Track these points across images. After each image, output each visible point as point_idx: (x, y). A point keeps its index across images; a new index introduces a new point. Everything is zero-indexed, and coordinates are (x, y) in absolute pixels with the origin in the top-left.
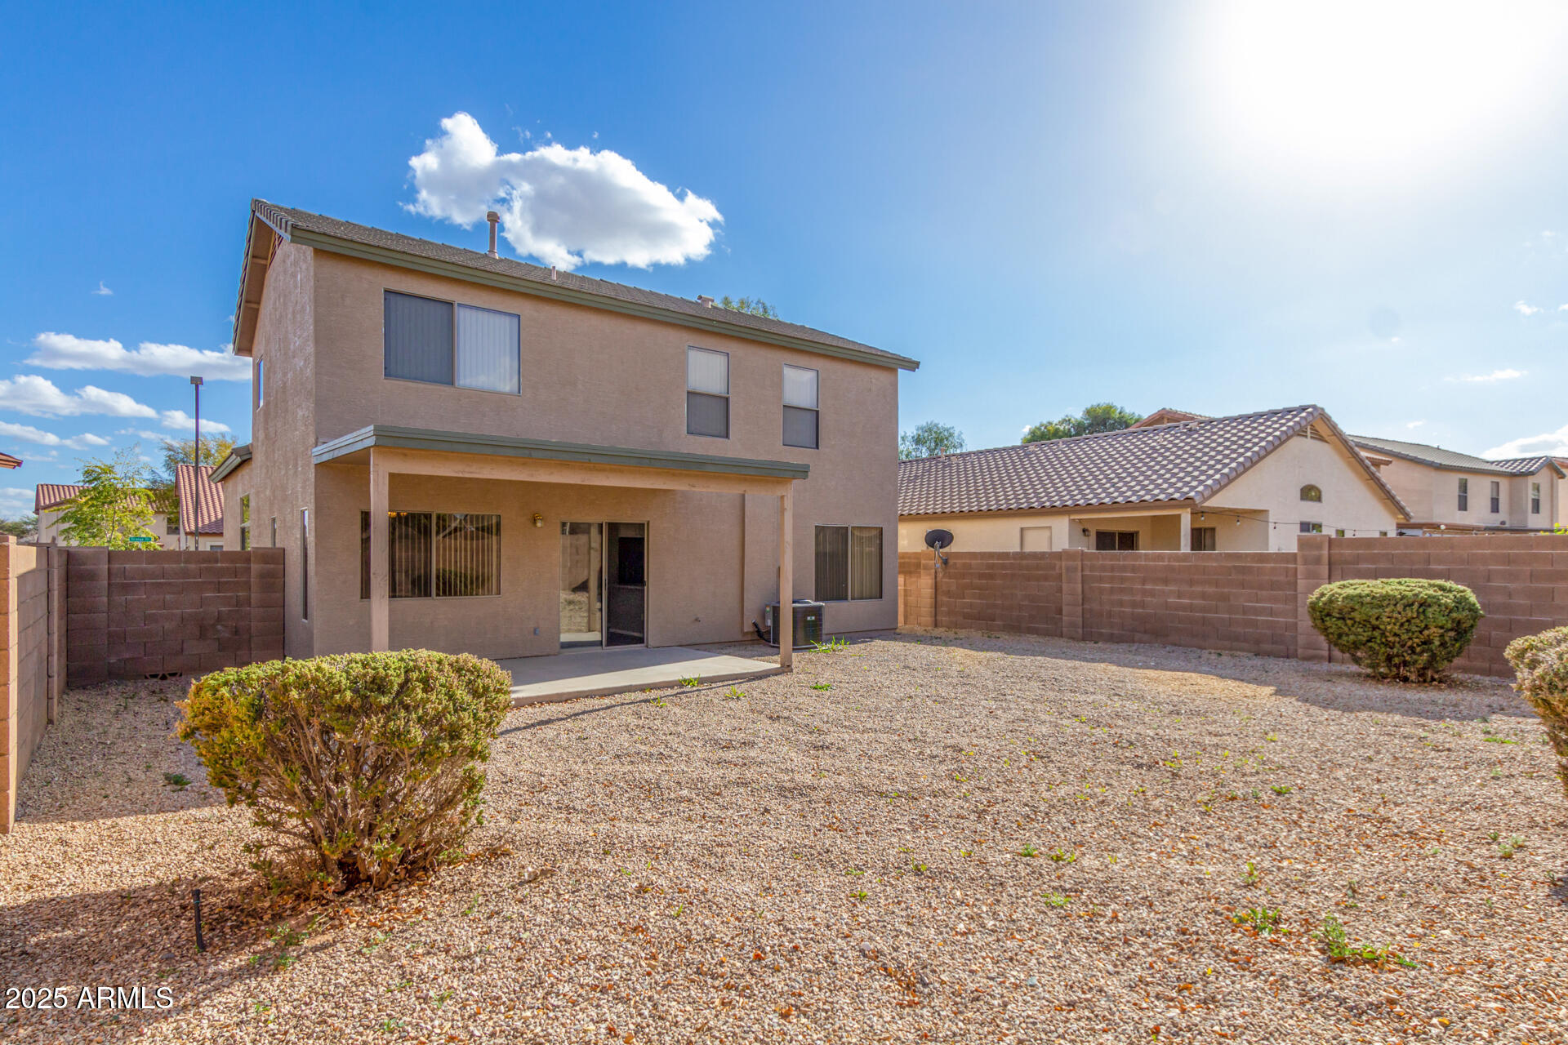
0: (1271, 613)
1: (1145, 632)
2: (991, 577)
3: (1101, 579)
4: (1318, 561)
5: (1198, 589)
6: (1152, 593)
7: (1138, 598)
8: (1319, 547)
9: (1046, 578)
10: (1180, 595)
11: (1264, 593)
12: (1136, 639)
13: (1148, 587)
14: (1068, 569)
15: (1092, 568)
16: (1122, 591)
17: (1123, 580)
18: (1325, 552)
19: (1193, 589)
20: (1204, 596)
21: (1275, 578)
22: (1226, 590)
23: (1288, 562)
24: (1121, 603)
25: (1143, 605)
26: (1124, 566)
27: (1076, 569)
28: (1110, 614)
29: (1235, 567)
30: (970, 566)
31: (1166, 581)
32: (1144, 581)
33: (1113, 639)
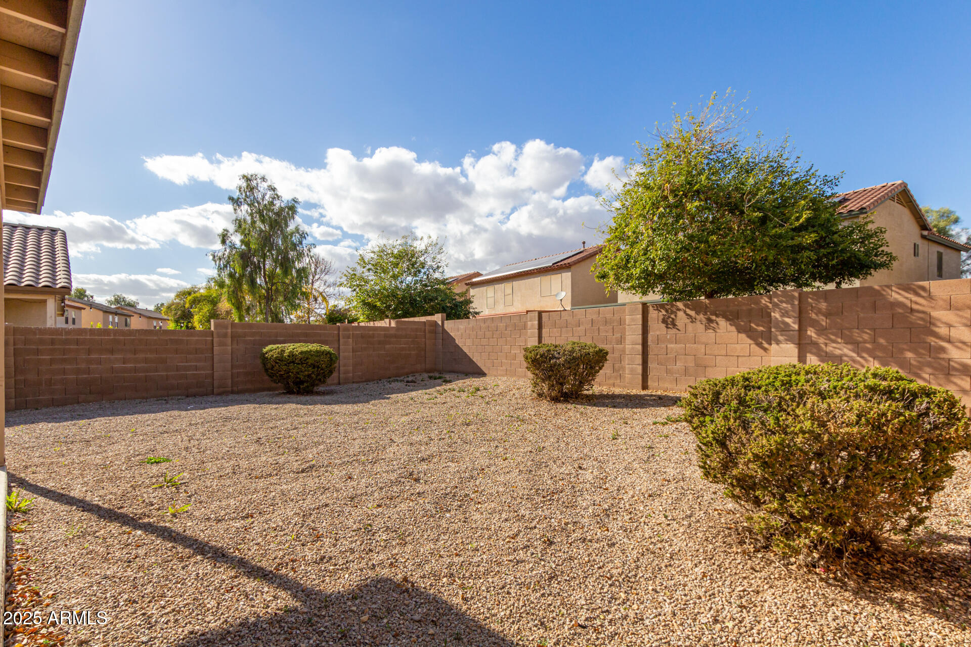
0: (196, 368)
1: (90, 393)
4: (225, 336)
5: (141, 356)
6: (98, 361)
7: (83, 366)
8: (226, 328)
11: (191, 356)
12: (80, 400)
13: (93, 356)
16: (64, 361)
17: (64, 351)
18: (229, 330)
19: (137, 356)
20: (146, 360)
21: (198, 347)
22: (164, 356)
24: (64, 372)
25: (88, 371)
28: (50, 383)
29: (170, 339)
31: (112, 352)
32: (89, 352)
33: (62, 403)
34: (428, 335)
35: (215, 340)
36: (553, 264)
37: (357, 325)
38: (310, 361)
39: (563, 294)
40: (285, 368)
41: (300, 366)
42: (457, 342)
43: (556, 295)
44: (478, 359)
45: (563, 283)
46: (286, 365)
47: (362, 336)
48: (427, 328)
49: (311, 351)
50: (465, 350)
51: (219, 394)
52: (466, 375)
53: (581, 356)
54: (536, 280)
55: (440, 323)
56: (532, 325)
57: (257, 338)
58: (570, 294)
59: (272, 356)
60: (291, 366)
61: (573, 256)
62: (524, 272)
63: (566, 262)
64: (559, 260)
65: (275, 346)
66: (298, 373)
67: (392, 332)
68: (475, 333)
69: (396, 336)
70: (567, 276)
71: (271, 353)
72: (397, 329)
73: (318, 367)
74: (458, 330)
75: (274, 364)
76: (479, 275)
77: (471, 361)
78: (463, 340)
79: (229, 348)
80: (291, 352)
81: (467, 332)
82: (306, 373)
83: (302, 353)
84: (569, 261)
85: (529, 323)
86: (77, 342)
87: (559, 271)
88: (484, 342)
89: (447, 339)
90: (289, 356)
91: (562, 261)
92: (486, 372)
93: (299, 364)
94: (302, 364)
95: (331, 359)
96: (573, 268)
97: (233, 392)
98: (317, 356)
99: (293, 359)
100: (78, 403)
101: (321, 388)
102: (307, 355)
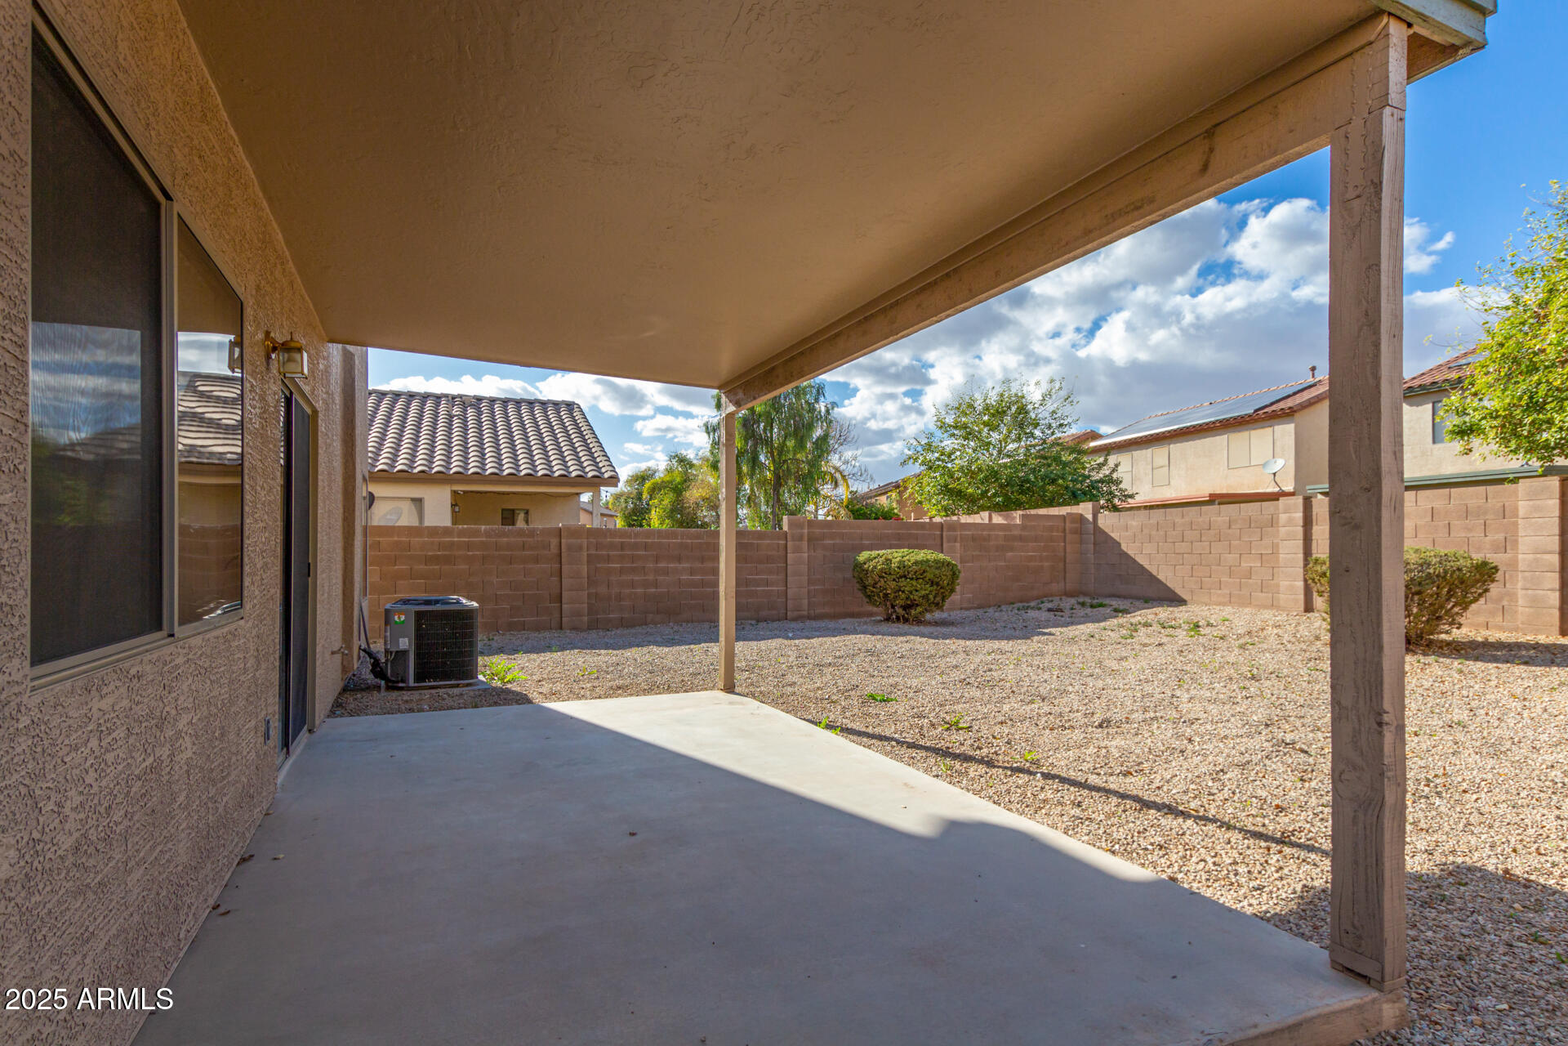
0: (767, 583)
1: (658, 612)
2: (448, 560)
3: (608, 559)
4: (801, 538)
6: (666, 572)
7: (651, 577)
8: (800, 527)
9: (537, 560)
10: (692, 572)
11: (760, 567)
13: (661, 565)
14: (570, 548)
15: (598, 546)
16: (633, 570)
17: (633, 559)
18: (805, 531)
21: (770, 553)
23: (779, 539)
24: (633, 585)
25: (656, 584)
26: (636, 543)
27: (580, 548)
28: (619, 598)
30: (409, 546)
31: (679, 559)
32: (657, 559)
33: (623, 624)
34: (1069, 537)
35: (790, 544)
36: (1256, 411)
37: (928, 520)
38: (929, 576)
39: (1280, 463)
40: (893, 584)
41: (914, 583)
42: (1124, 547)
43: (1264, 465)
44: (1166, 575)
45: (1278, 444)
46: (894, 580)
47: (974, 538)
48: (1068, 525)
49: (928, 561)
50: (1141, 560)
51: (795, 619)
52: (1146, 602)
53: (1446, 572)
54: (1220, 440)
55: (1090, 517)
56: (1290, 522)
57: (838, 541)
58: (1292, 462)
59: (875, 567)
60: (903, 582)
61: (1295, 394)
62: (1194, 426)
63: (1282, 405)
64: (1268, 403)
65: (874, 553)
66: (911, 592)
67: (1016, 532)
68: (1162, 533)
69: (1021, 538)
70: (1285, 432)
71: (872, 564)
72: (1023, 527)
73: (937, 584)
74: (1127, 528)
75: (877, 579)
76: (1095, 436)
77: (1153, 579)
78: (1138, 544)
79: (806, 555)
80: (900, 562)
81: (1146, 531)
82: (923, 592)
83: (916, 563)
84: (1289, 403)
85: (1283, 517)
86: (646, 547)
87: (1268, 423)
88: (1182, 547)
89: (1104, 543)
90: (899, 568)
91: (1272, 404)
92: (1185, 597)
93: (912, 579)
94: (917, 579)
95: (954, 574)
96: (1297, 415)
97: (809, 618)
98: (937, 568)
99: (904, 573)
100: (646, 625)
101: (937, 615)
102: (923, 566)
